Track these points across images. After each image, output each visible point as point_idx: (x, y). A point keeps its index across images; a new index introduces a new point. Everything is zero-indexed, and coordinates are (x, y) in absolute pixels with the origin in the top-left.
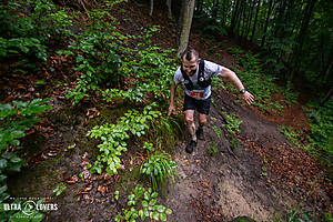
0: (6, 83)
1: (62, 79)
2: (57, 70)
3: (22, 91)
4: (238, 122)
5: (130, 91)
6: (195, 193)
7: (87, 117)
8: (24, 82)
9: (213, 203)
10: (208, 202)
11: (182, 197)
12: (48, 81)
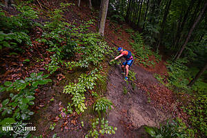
0: (3, 62)
1: (39, 56)
2: (35, 51)
3: (15, 66)
4: (134, 74)
5: (80, 61)
6: (119, 116)
7: (58, 80)
8: (15, 61)
9: (129, 120)
10: (126, 120)
11: (114, 120)
12: (30, 59)
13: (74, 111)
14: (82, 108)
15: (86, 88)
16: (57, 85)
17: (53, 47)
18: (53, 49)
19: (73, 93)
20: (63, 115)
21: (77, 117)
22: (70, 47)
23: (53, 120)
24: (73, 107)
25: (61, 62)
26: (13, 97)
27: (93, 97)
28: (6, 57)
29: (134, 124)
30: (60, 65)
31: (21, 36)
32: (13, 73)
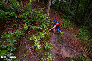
0: (4, 25)
1: (20, 23)
2: (18, 21)
3: (10, 27)
4: (63, 33)
5: (38, 26)
6: (56, 52)
7: (28, 34)
8: (10, 24)
9: (60, 54)
10: (59, 54)
11: (53, 54)
12: (16, 24)
13: (35, 48)
14: (39, 47)
15: (41, 38)
16: (28, 36)
17: (26, 19)
18: (26, 20)
19: (35, 40)
20: (30, 50)
21: (37, 52)
22: (34, 19)
23: (25, 52)
24: (35, 46)
25: (30, 26)
26: (8, 40)
27: (44, 42)
28: (6, 23)
29: (63, 56)
30: (29, 27)
31: (12, 13)
32: (8, 30)
